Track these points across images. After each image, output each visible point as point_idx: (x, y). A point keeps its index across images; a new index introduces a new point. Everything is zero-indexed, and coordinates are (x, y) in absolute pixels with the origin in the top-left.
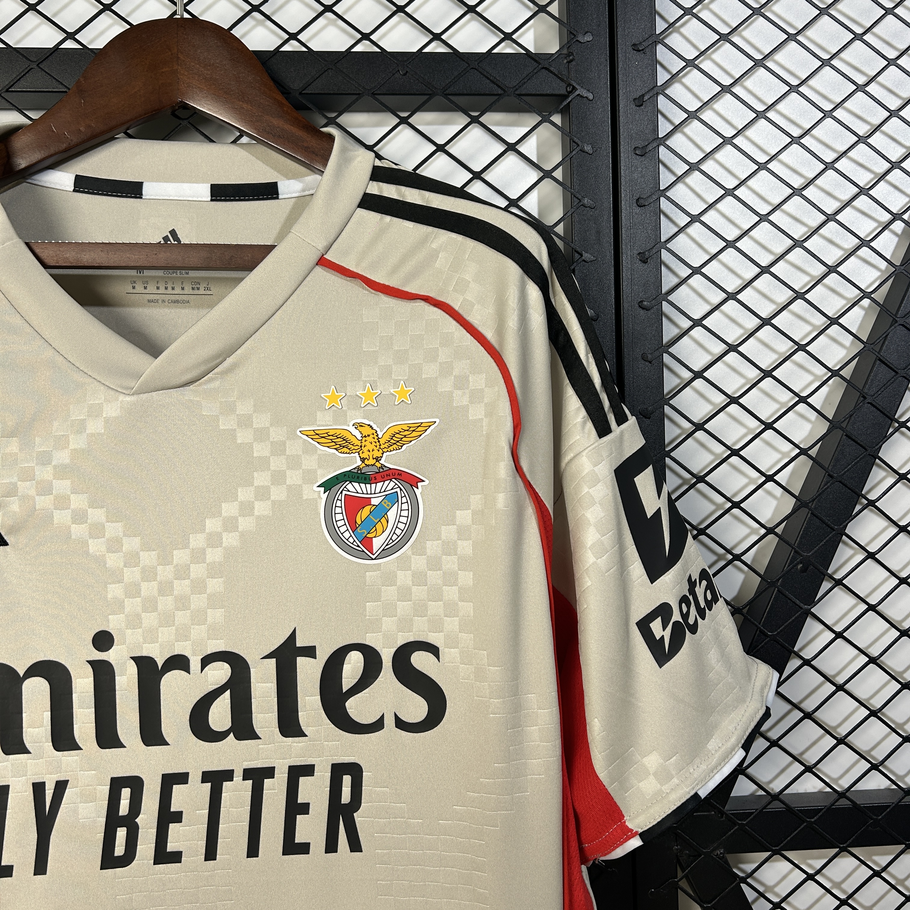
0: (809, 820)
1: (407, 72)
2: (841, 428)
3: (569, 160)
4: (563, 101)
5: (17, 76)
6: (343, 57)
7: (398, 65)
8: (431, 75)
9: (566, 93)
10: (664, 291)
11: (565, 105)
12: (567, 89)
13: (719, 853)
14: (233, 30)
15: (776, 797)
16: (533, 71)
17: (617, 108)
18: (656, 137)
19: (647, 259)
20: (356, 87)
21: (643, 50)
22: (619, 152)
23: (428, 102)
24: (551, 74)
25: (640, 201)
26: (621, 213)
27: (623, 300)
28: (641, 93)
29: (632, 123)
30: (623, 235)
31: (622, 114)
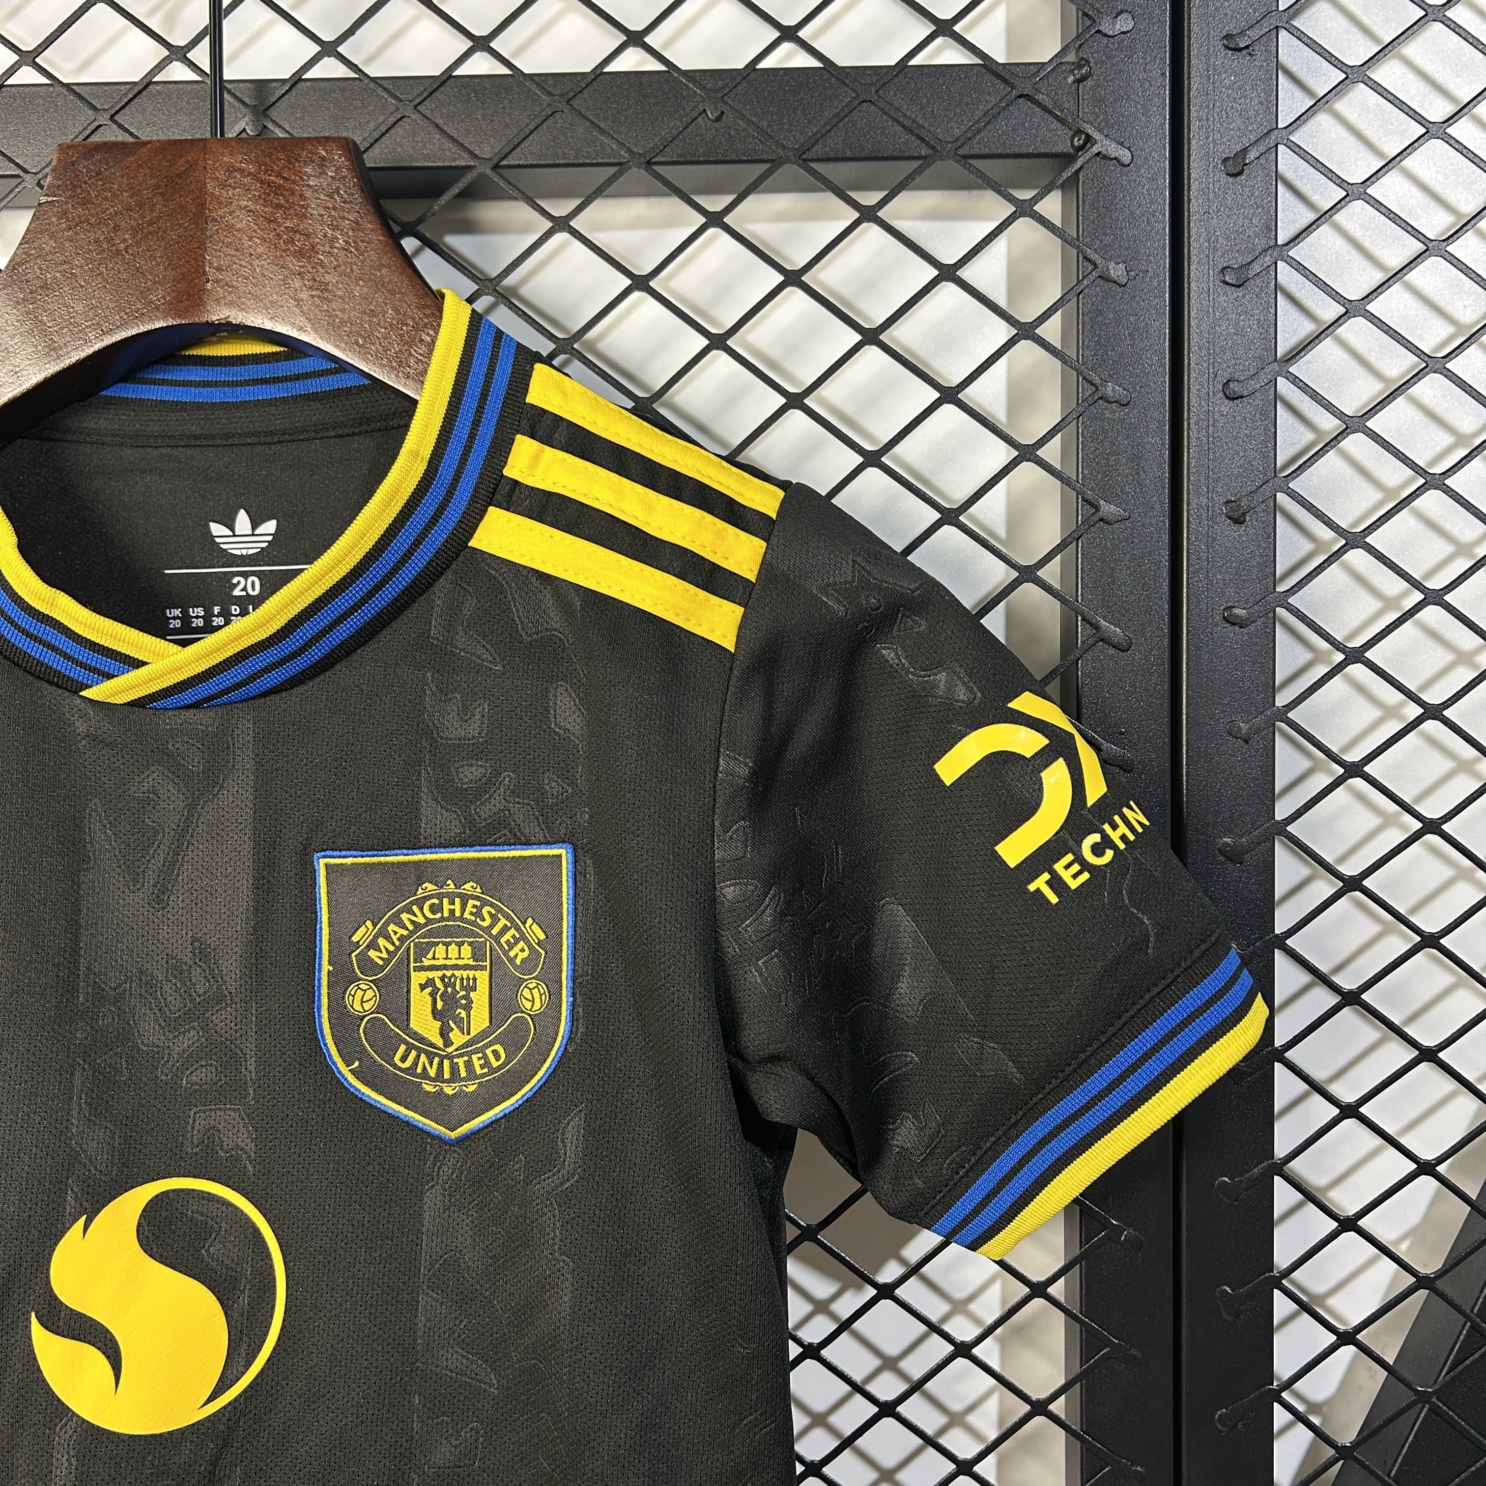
1: (723, 112)
3: (1075, 298)
4: (1062, 170)
6: (587, 86)
7: (703, 100)
8: (775, 118)
9: (1071, 151)
11: (1068, 178)
12: (1072, 142)
16: (1000, 102)
17: (1186, 181)
18: (1272, 243)
19: (1244, 514)
20: (613, 149)
21: (1247, 47)
22: (1186, 280)
23: (768, 177)
24: (1039, 109)
25: (1231, 385)
26: (1189, 414)
27: (1187, 604)
28: (1241, 147)
29: (1217, 212)
30: (1192, 461)
31: (1196, 194)
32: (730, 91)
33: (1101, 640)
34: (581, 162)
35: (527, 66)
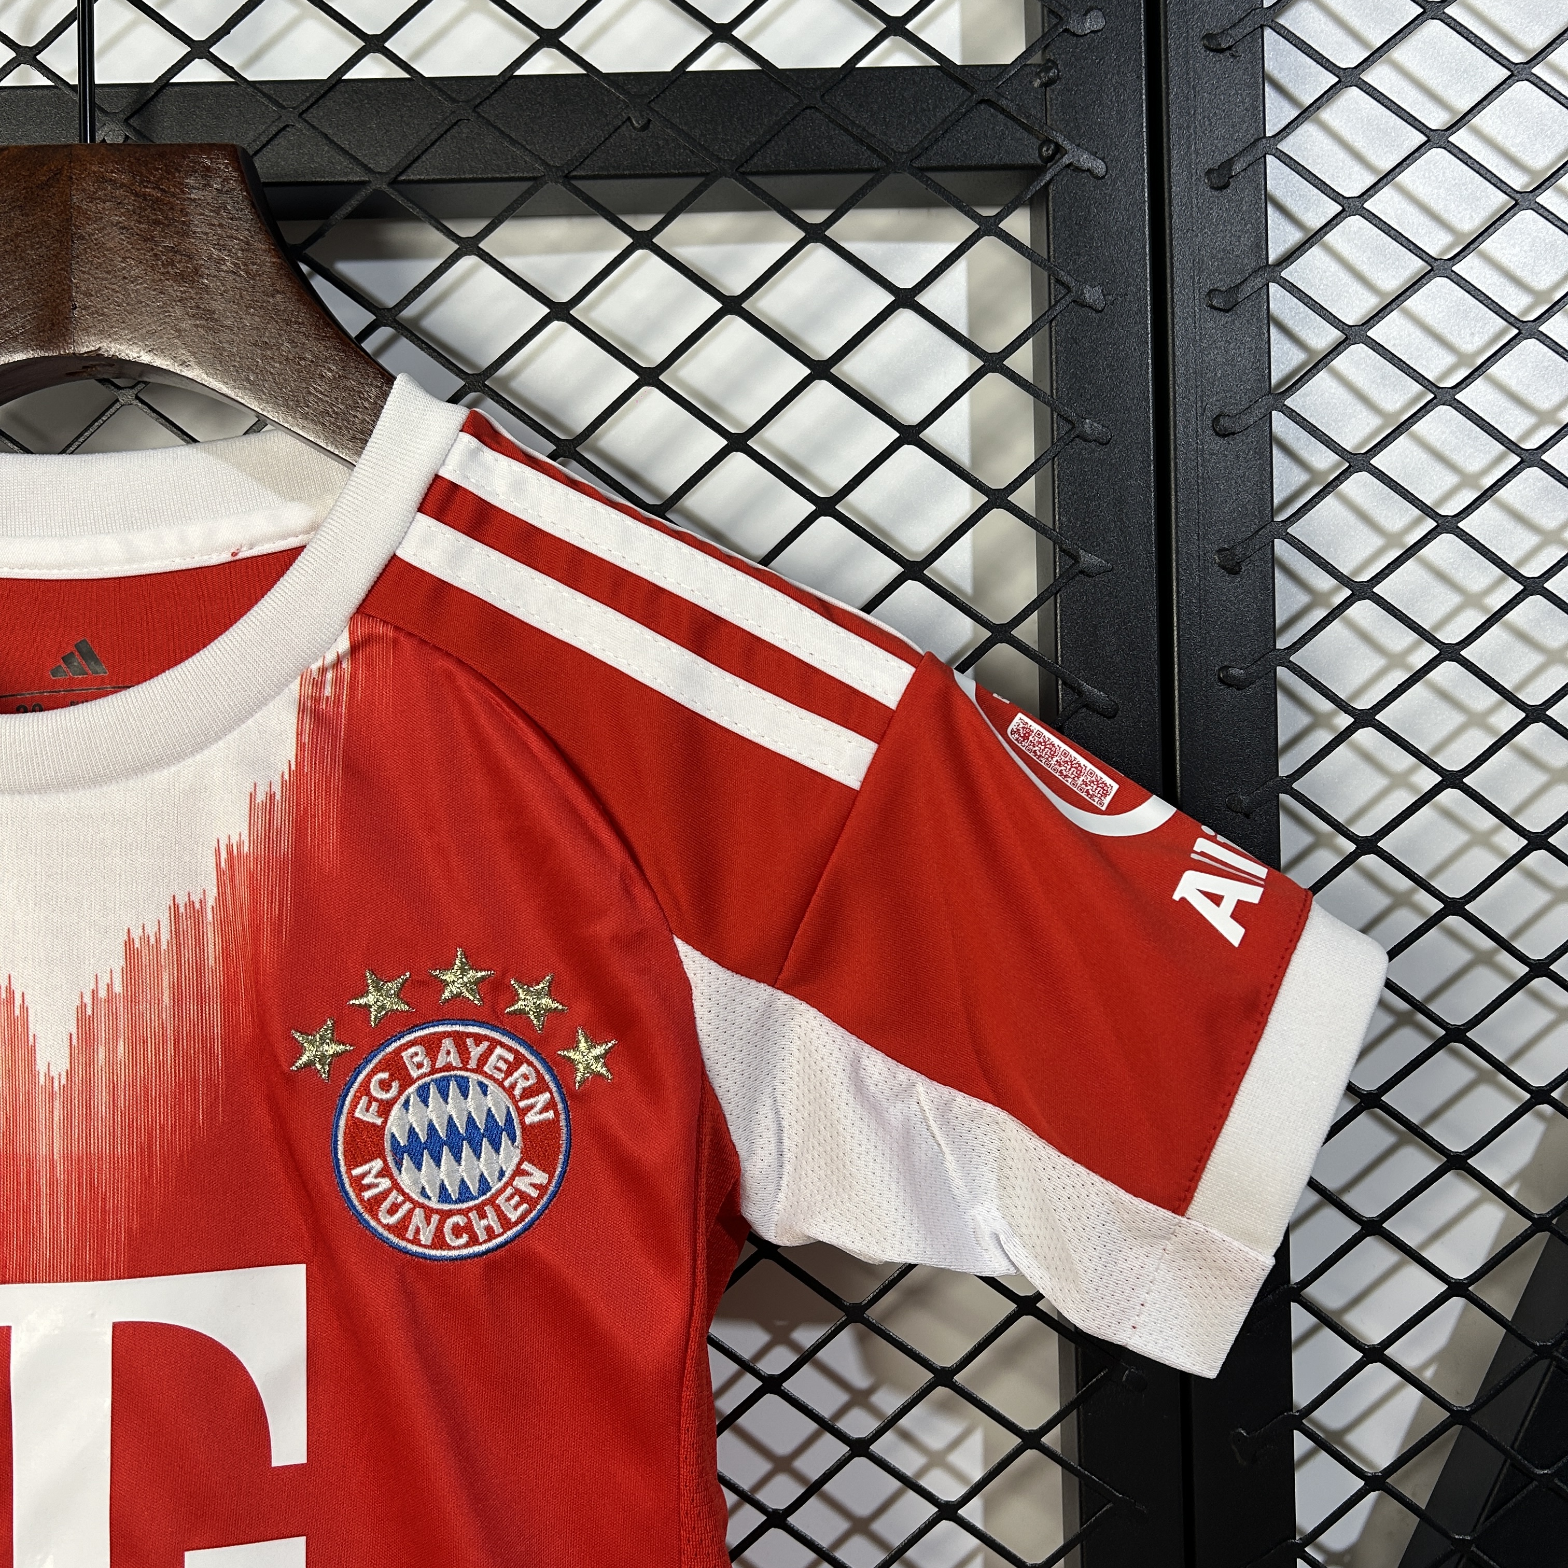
1: (649, 121)
4: (1030, 183)
6: (495, 91)
7: (627, 106)
8: (709, 126)
9: (1039, 162)
11: (1036, 191)
12: (1040, 152)
14: (232, 31)
16: (959, 108)
17: (1166, 195)
18: (1262, 263)
19: (1239, 564)
20: (526, 162)
21: (1230, 48)
22: (1170, 305)
23: (702, 192)
24: (1002, 116)
25: (1222, 421)
26: (1175, 454)
27: (1179, 665)
28: (1226, 157)
29: (1202, 230)
30: (1180, 505)
31: (1177, 209)
32: (658, 96)
33: (1084, 706)
34: (490, 176)
35: (428, 69)
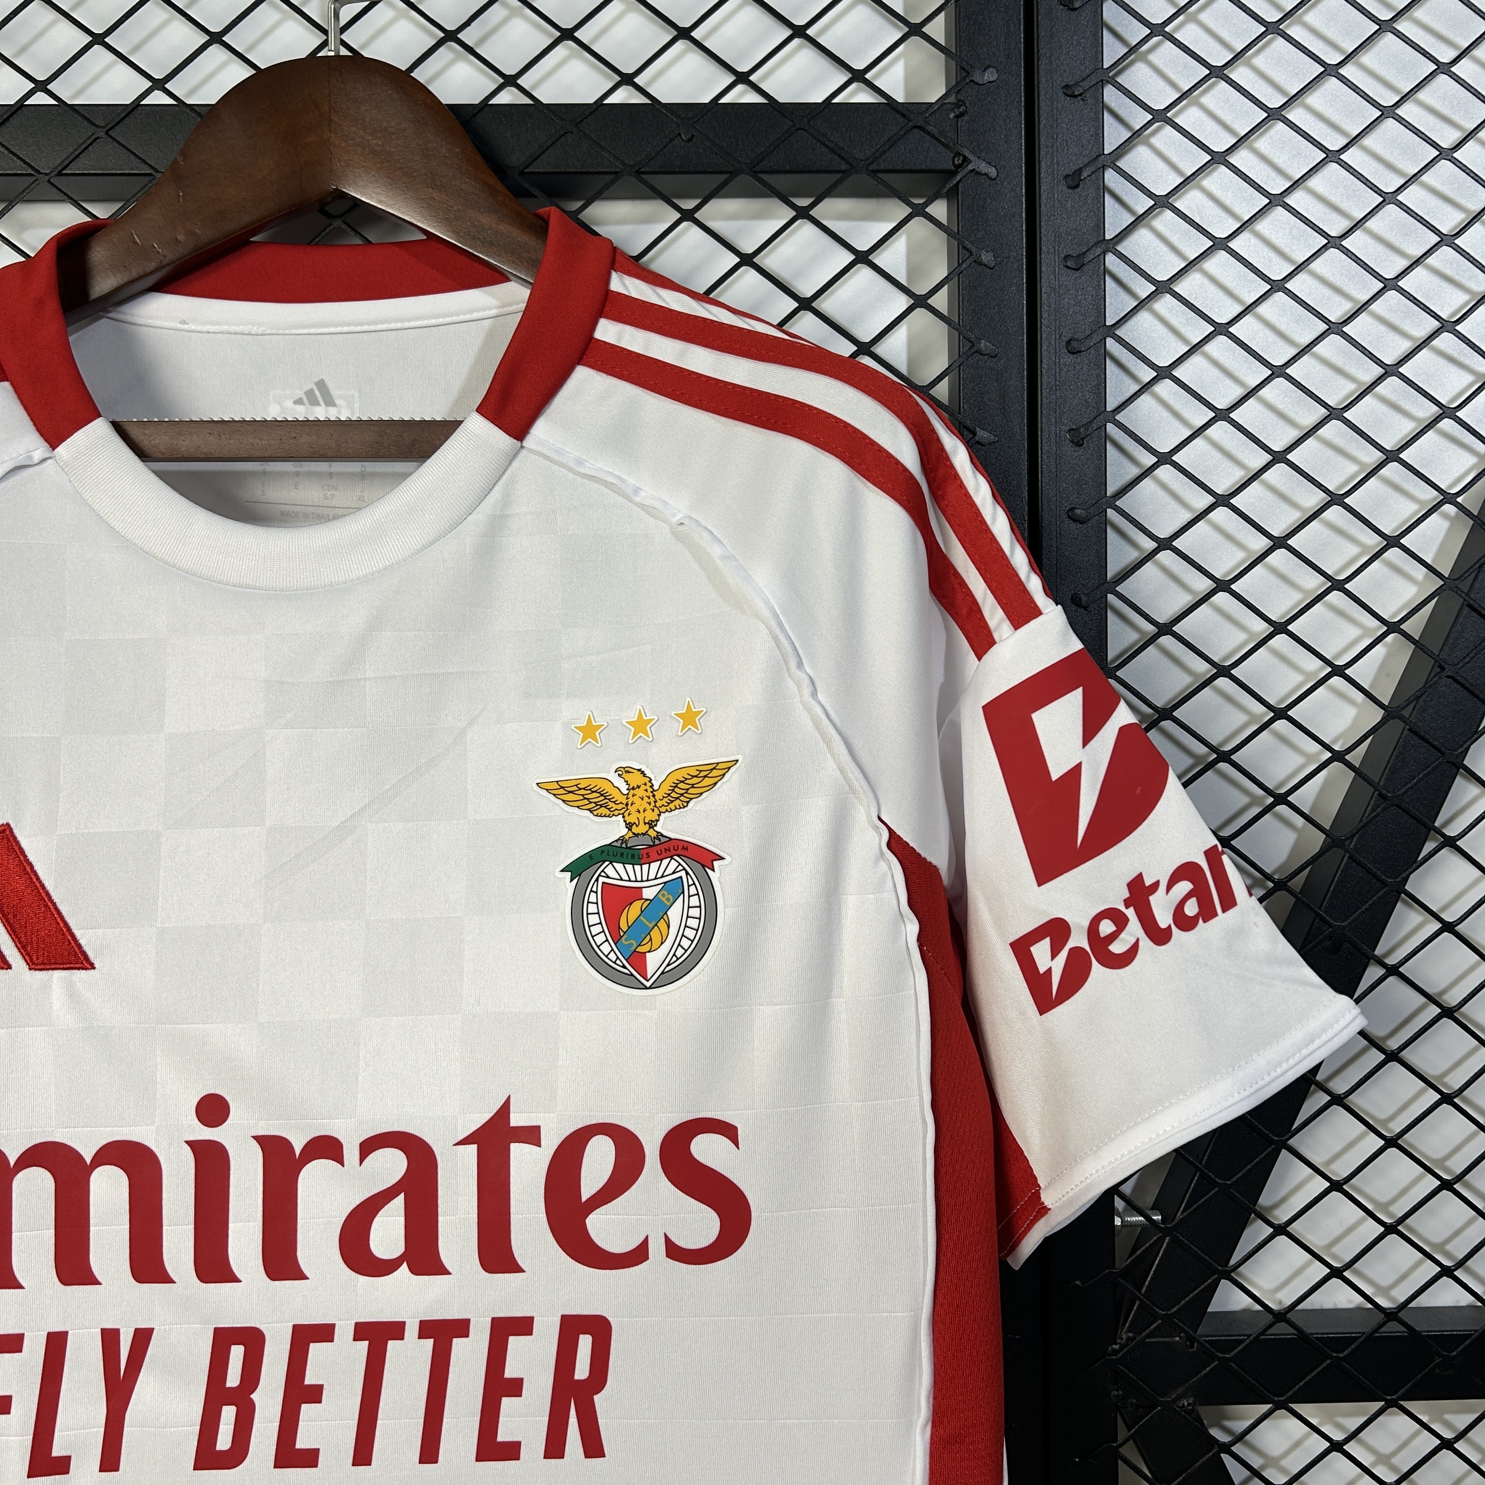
0: (1334, 1355)
1: (693, 136)
2: (1402, 718)
3: (956, 278)
4: (946, 182)
5: (75, 150)
6: (591, 113)
7: (679, 126)
8: (733, 140)
9: (953, 168)
10: (1110, 490)
11: (951, 188)
12: (953, 161)
13: (1186, 1404)
14: (415, 71)
15: (1281, 1316)
16: (899, 131)
17: (1037, 191)
18: (1101, 238)
19: (1083, 439)
20: (610, 162)
21: (1081, 95)
22: (1038, 265)
23: (727, 184)
24: (928, 137)
25: (1075, 344)
26: (1041, 365)
28: (1077, 167)
29: (1061, 215)
30: (1044, 399)
31: (1045, 201)
32: (699, 119)
34: (585, 170)
35: (544, 98)
